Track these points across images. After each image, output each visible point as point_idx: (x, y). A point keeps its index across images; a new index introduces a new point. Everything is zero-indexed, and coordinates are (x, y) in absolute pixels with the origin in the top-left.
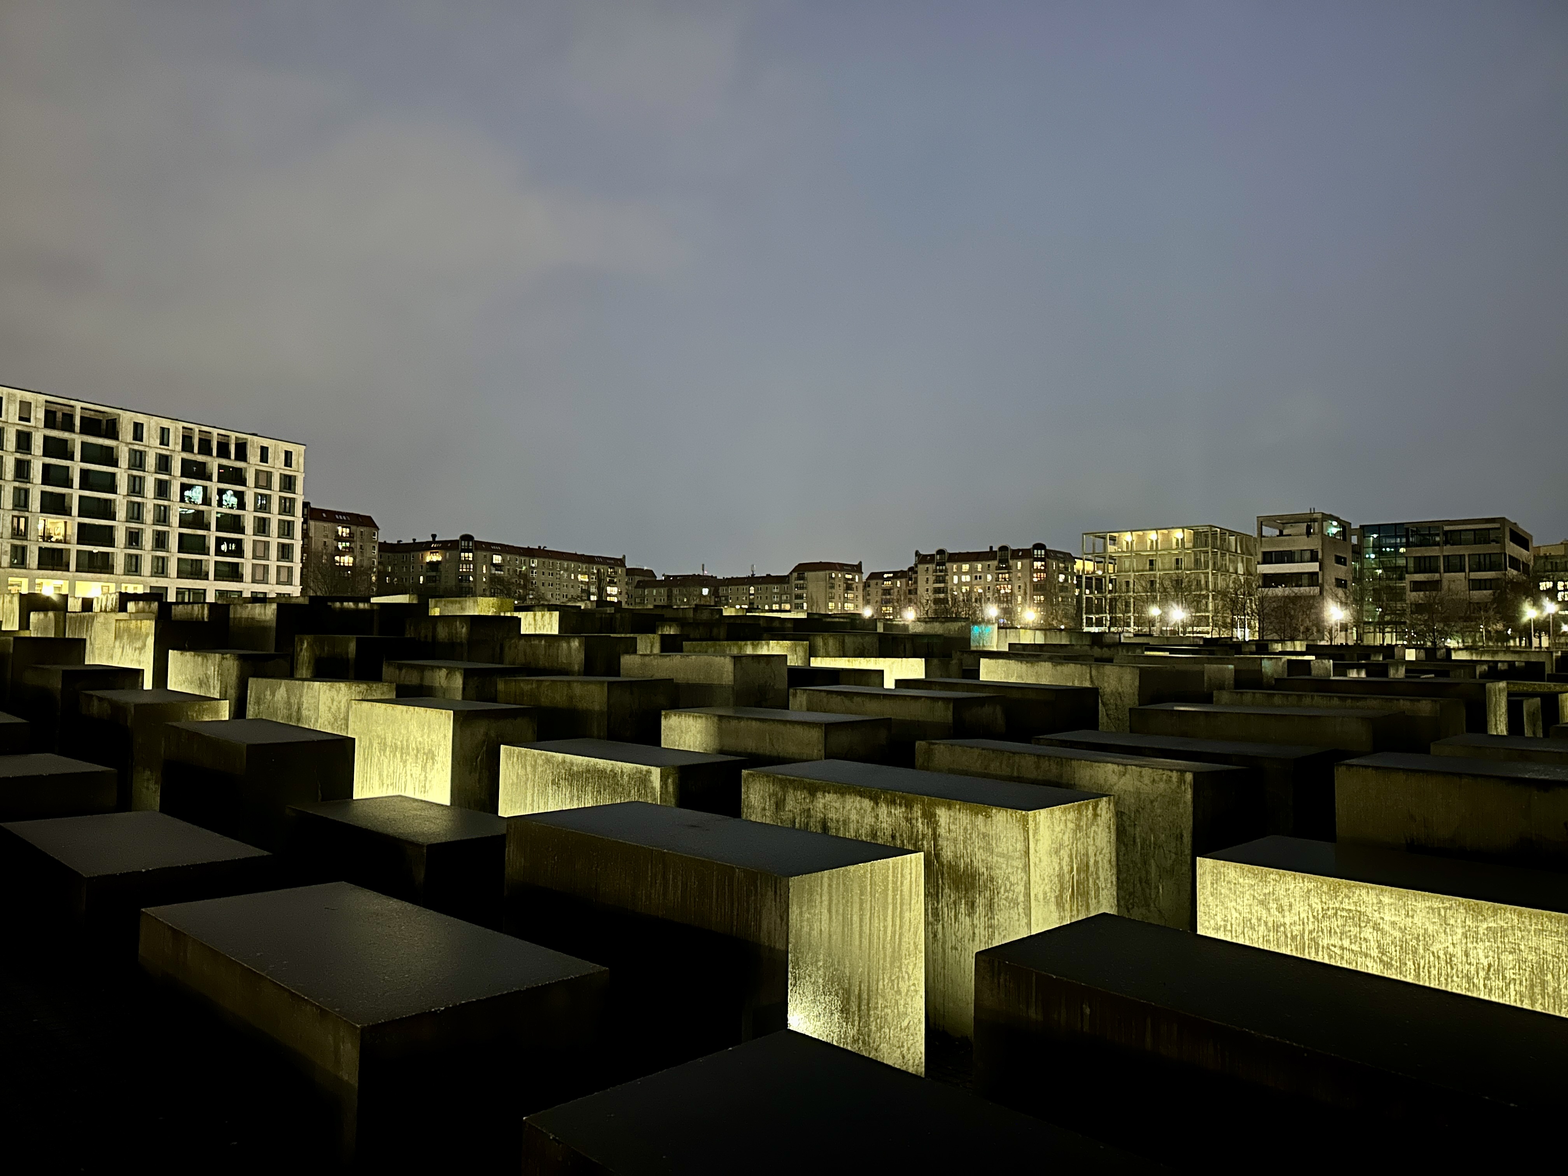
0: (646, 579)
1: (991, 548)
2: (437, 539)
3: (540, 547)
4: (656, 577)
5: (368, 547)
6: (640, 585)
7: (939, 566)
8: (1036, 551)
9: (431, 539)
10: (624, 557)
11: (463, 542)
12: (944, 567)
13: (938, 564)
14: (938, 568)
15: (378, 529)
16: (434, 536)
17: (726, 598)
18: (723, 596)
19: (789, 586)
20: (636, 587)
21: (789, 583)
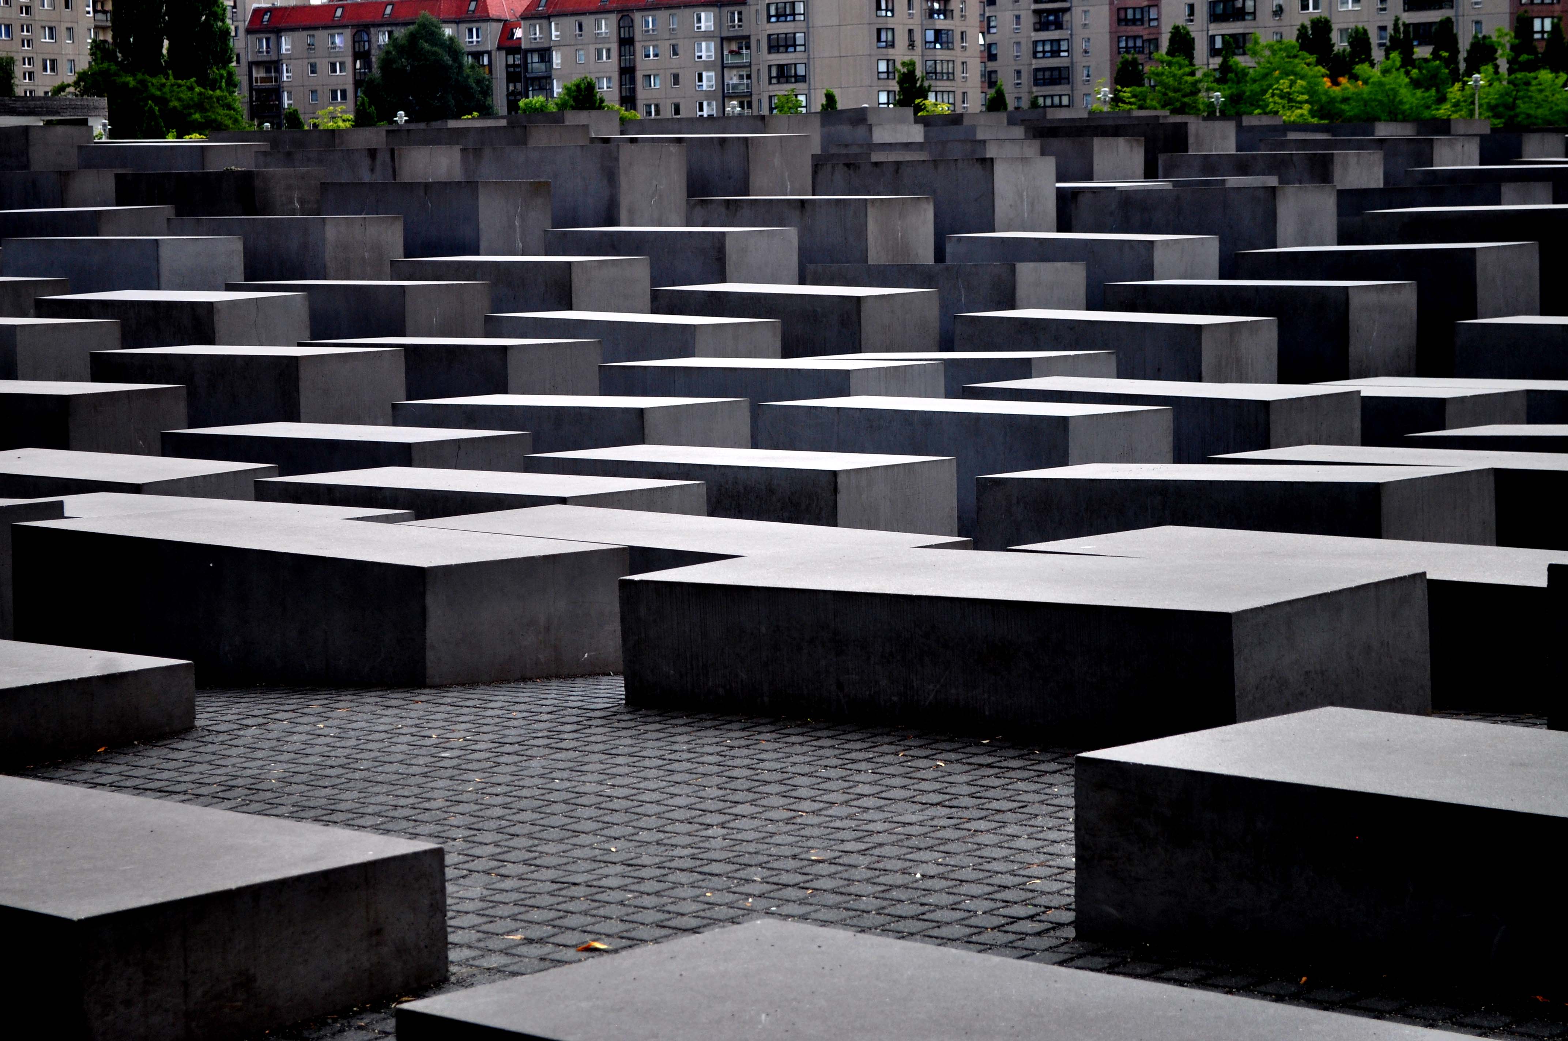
17: (545, 54)
18: (532, 51)
19: (743, 9)
20: (249, 31)
21: (744, 4)
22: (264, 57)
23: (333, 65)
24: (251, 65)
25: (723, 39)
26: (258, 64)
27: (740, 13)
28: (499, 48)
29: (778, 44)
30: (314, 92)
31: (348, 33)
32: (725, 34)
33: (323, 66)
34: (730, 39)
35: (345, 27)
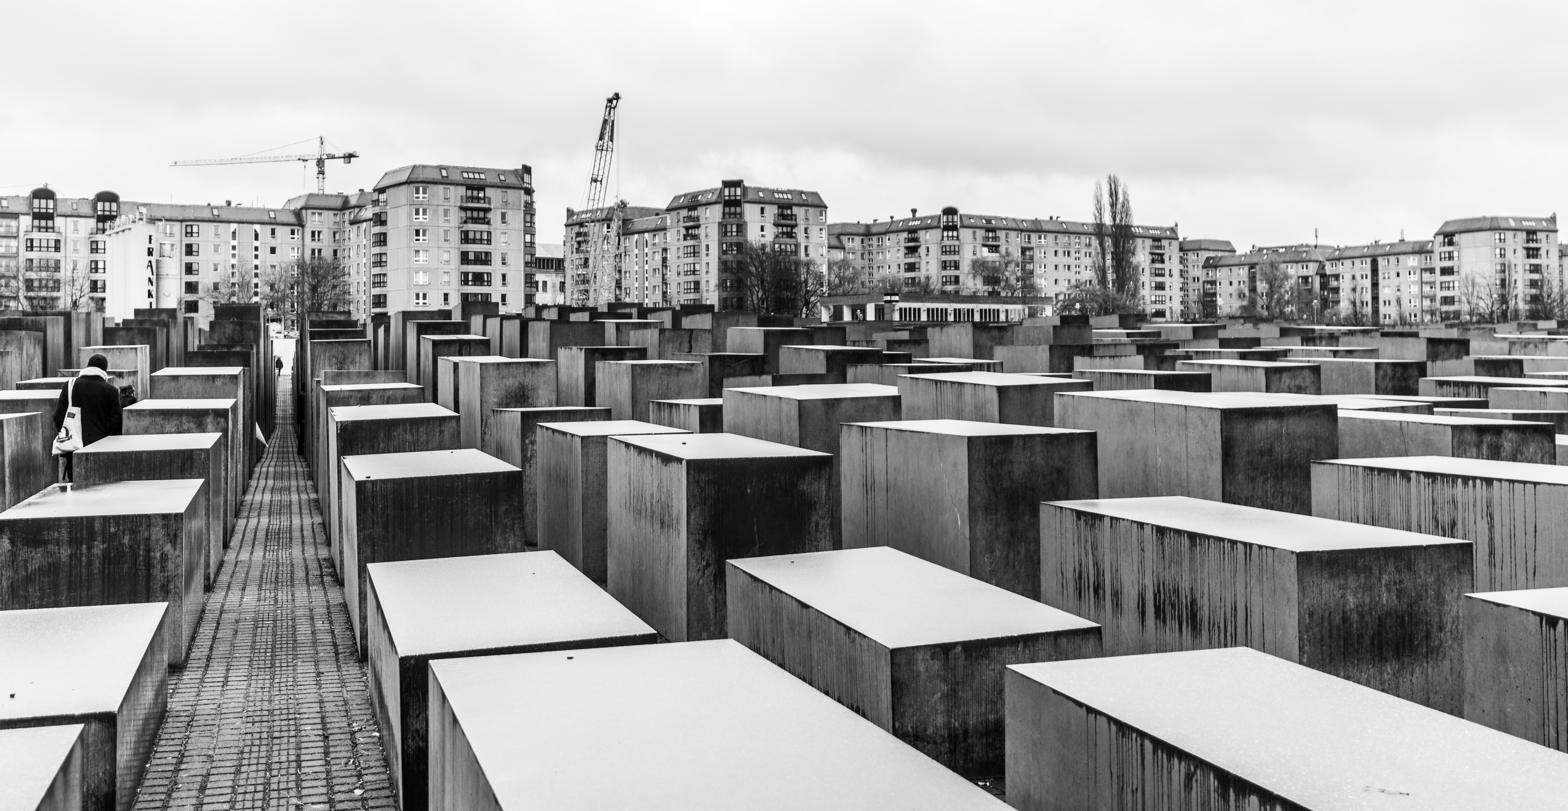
0: (1220, 254)
2: (918, 215)
3: (1051, 218)
4: (1234, 251)
5: (814, 231)
6: (1209, 265)
9: (910, 215)
10: (1176, 225)
11: (945, 217)
15: (826, 208)
16: (914, 211)
17: (1337, 277)
18: (1332, 276)
19: (1432, 255)
20: (1204, 267)
21: (1432, 252)
22: (1209, 279)
23: (1240, 282)
24: (1204, 282)
25: (1422, 270)
26: (1208, 282)
27: (1429, 257)
28: (1317, 274)
30: (1231, 294)
31: (1247, 268)
32: (1423, 267)
33: (1235, 283)
34: (1426, 270)
35: (1245, 265)
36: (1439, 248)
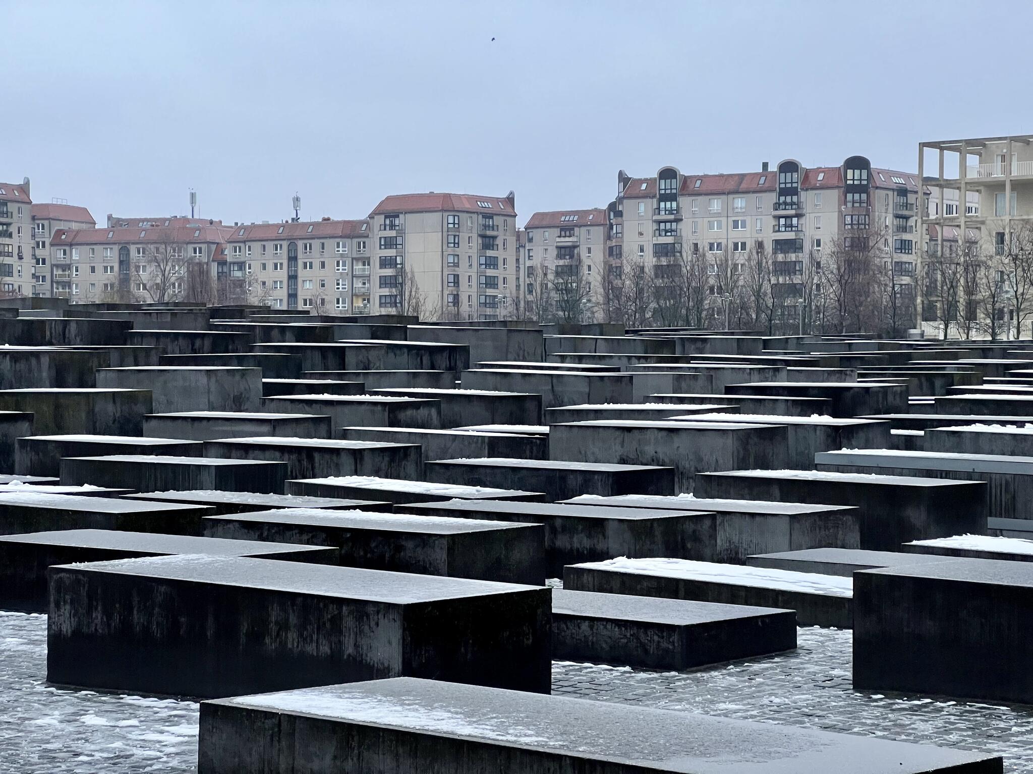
0: (74, 226)
1: (765, 165)
4: (95, 224)
7: (665, 201)
8: (850, 172)
10: (27, 183)
12: (674, 204)
13: (664, 198)
14: (662, 205)
17: (241, 266)
18: (234, 263)
19: (368, 241)
20: (52, 245)
21: (367, 237)
22: (61, 261)
24: (52, 266)
25: (353, 259)
27: (364, 243)
28: (214, 260)
29: (385, 263)
30: (93, 285)
31: (116, 248)
32: (355, 256)
33: (99, 269)
34: (357, 259)
35: (114, 244)
36: (379, 233)
